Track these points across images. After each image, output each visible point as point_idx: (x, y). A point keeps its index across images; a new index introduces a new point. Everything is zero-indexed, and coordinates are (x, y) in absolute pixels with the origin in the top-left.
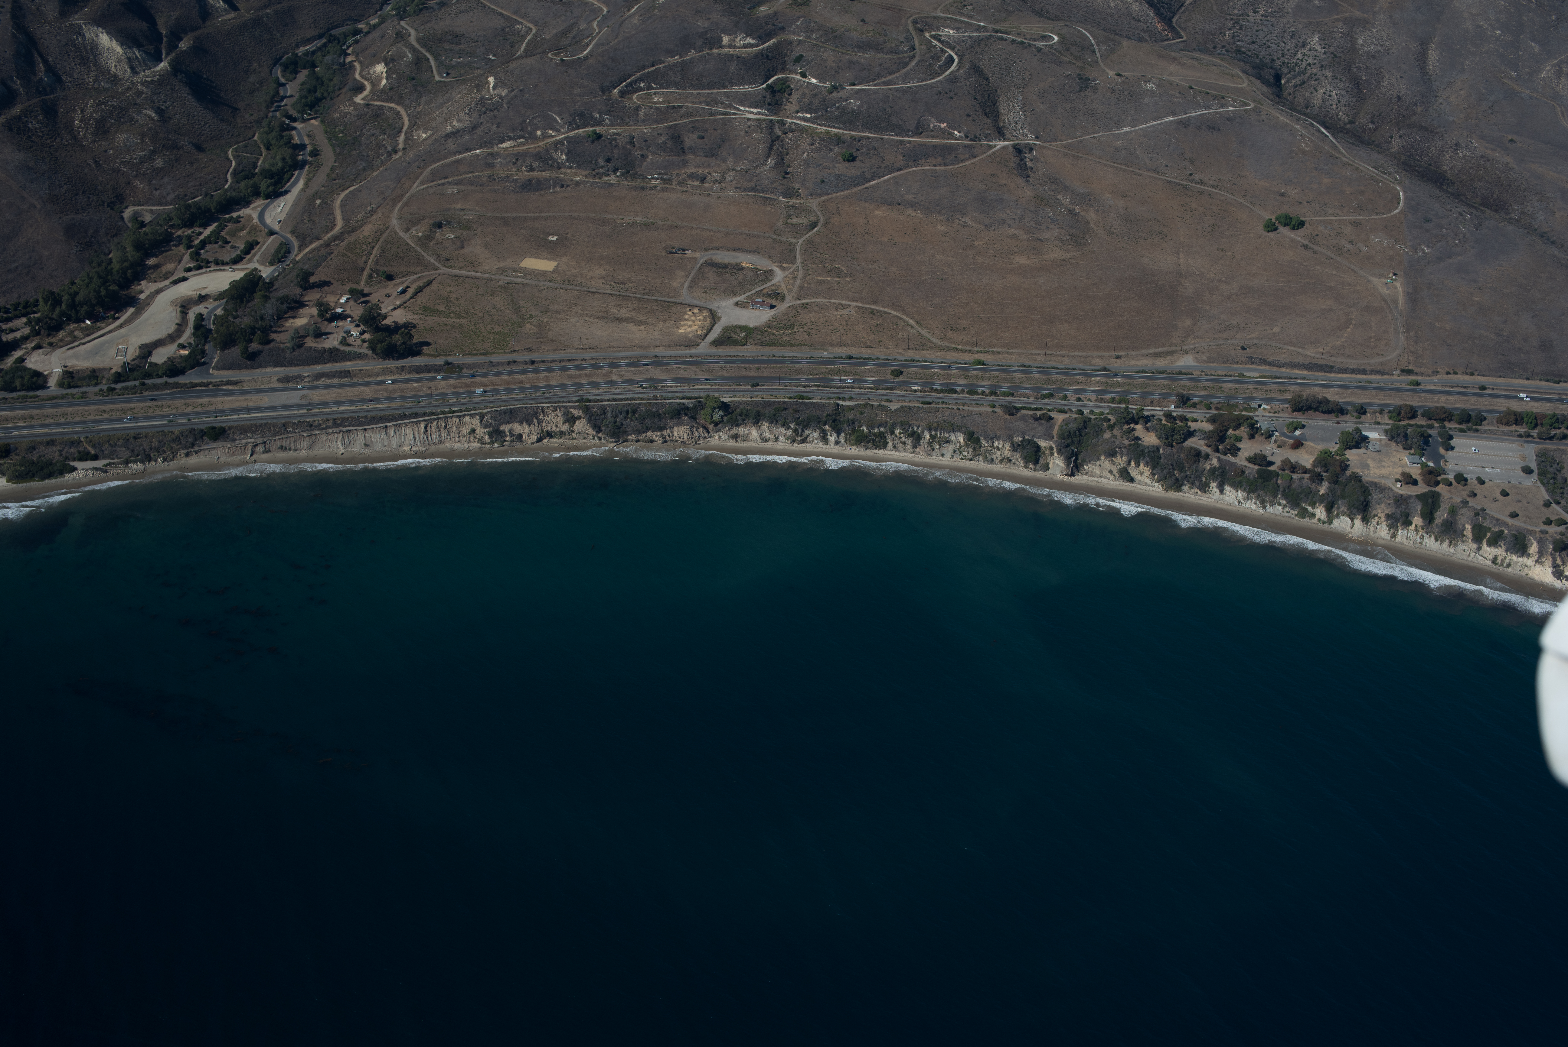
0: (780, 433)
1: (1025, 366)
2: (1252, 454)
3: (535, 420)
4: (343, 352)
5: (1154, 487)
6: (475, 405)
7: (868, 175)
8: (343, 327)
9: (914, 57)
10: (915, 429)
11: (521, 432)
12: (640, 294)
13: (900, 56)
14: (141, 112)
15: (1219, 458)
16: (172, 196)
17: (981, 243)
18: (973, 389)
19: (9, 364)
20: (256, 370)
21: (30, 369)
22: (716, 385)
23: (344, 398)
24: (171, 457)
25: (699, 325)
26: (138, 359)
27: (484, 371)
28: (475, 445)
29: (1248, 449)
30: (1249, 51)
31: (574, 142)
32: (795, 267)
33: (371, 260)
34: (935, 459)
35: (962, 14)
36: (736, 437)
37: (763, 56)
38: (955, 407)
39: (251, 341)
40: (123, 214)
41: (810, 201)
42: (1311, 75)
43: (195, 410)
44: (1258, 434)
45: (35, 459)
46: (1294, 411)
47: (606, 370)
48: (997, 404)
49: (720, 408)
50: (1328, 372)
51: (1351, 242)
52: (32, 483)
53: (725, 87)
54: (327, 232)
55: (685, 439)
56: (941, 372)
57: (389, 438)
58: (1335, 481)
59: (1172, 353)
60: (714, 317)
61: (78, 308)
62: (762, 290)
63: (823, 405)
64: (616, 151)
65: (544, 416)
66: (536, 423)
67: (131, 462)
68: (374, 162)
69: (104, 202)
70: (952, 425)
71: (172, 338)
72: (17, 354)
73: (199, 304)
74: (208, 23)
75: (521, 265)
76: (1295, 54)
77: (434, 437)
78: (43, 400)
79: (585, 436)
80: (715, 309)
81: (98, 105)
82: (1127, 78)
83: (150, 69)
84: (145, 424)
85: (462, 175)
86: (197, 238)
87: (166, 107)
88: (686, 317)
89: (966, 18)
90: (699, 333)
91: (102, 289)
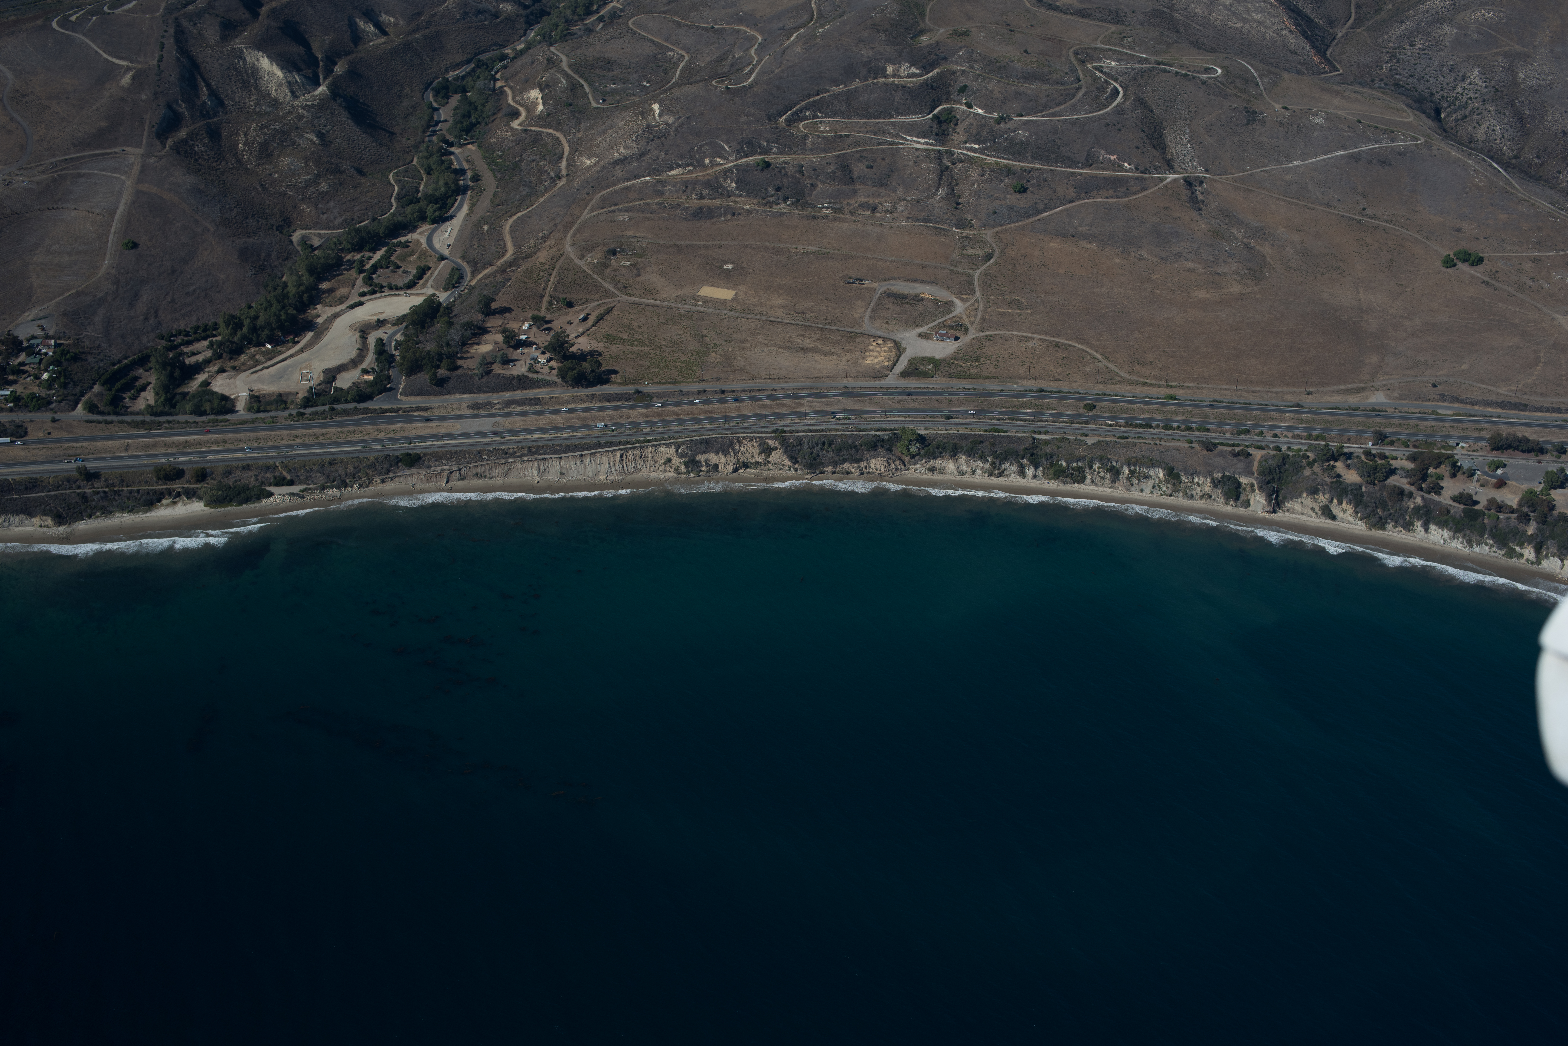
0: (977, 466)
1: (1217, 401)
2: (1456, 493)
3: (731, 450)
4: (532, 380)
5: (1357, 525)
6: (669, 435)
7: (1040, 207)
8: (529, 354)
9: (1080, 88)
10: (1114, 463)
11: (717, 462)
12: (822, 324)
13: (1067, 87)
14: (302, 136)
15: (1423, 497)
16: (339, 220)
17: (1159, 276)
18: (1169, 424)
19: (195, 387)
20: (445, 397)
21: (216, 393)
22: (909, 417)
23: (537, 426)
24: (367, 483)
25: (884, 356)
26: (324, 384)
27: (674, 400)
28: (671, 474)
29: (1451, 488)
30: (1408, 84)
31: (743, 170)
32: (975, 298)
33: (549, 287)
34: (1134, 494)
35: (1123, 46)
36: (932, 470)
37: (927, 86)
38: (1152, 442)
39: (438, 367)
40: (292, 238)
41: (983, 232)
42: (1473, 109)
43: (388, 436)
44: (1460, 473)
45: (231, 484)
46: (1493, 449)
47: (797, 401)
48: (1194, 440)
49: (917, 441)
50: (1522, 410)
51: (1532, 279)
52: (230, 508)
53: (891, 117)
54: (499, 258)
55: (882, 471)
56: (1134, 406)
57: (585, 467)
58: (1543, 521)
59: (1362, 389)
60: (899, 349)
61: (259, 332)
62: (945, 321)
63: (1019, 438)
64: (785, 180)
65: (740, 446)
66: (732, 453)
67: (327, 487)
68: (537, 188)
69: (272, 225)
70: (1151, 460)
71: (354, 363)
72: (201, 377)
73: (377, 330)
74: (360, 48)
75: (699, 294)
76: (1455, 88)
77: (630, 466)
78: (234, 424)
79: (781, 467)
80: (899, 340)
81: (261, 128)
82: (1294, 112)
83: (309, 93)
84: (339, 449)
85: (632, 202)
86: (368, 263)
87: (327, 131)
88: (871, 347)
89: (1127, 49)
90: (886, 364)
91: (282, 313)
